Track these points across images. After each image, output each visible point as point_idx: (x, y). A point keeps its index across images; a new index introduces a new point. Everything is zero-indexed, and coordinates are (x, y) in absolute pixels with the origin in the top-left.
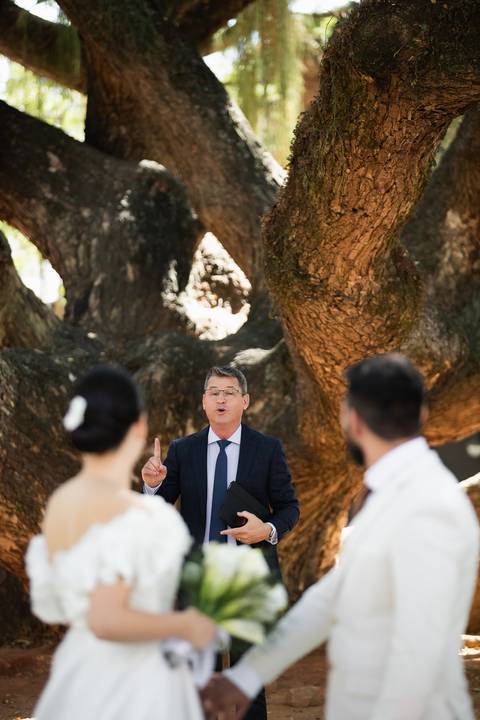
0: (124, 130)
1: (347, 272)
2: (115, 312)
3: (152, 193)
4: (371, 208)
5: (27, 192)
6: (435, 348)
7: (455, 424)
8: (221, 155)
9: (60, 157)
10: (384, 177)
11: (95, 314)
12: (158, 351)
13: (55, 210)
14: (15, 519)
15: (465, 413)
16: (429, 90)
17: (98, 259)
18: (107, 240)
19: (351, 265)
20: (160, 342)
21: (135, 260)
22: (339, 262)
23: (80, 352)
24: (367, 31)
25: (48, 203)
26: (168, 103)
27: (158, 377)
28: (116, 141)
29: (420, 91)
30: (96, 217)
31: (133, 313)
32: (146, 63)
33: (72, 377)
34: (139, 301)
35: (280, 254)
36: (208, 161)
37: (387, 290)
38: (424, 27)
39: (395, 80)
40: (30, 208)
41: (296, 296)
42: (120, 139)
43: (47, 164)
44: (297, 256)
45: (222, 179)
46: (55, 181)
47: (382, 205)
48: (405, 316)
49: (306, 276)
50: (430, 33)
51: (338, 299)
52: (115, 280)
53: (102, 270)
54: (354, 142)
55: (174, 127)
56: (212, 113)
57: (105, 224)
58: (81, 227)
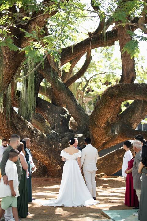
0: (58, 102)
1: (102, 124)
2: (59, 129)
3: (63, 111)
4: (107, 115)
5: (45, 111)
6: (111, 134)
7: (109, 145)
8: (75, 106)
9: (49, 106)
10: (110, 110)
11: (56, 129)
12: (67, 135)
13: (49, 114)
14: (48, 159)
15: (110, 144)
16: (118, 99)
17: (56, 121)
18: (57, 118)
19: (103, 123)
20: (67, 133)
21: (61, 121)
22: (101, 122)
24: (110, 91)
25: (48, 113)
26: (67, 99)
27: (67, 138)
28: (57, 104)
29: (117, 99)
30: (55, 115)
31: (61, 129)
32: (64, 93)
34: (62, 127)
35: (92, 121)
36: (73, 107)
37: (107, 126)
38: (118, 91)
39: (113, 98)
40: (45, 113)
41: (94, 127)
42: (58, 103)
43: (48, 107)
44: (95, 121)
45: (75, 110)
46: (49, 110)
47: (108, 114)
48: (109, 130)
49: (96, 124)
50: (119, 92)
51: (100, 128)
52: (59, 124)
53: (57, 123)
54: (106, 106)
55: (68, 102)
56: (73, 100)
57: (57, 116)
58: (53, 116)
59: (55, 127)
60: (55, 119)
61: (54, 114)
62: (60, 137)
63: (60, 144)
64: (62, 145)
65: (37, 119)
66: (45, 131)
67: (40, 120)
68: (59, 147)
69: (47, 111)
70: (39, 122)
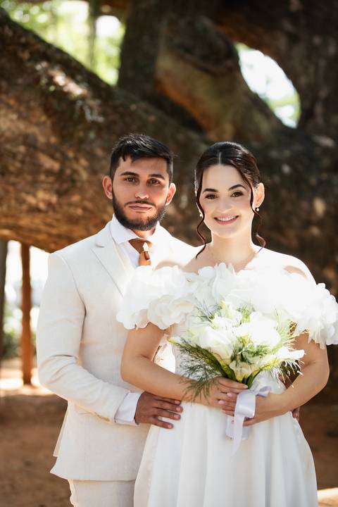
11: (320, 120)
18: (332, 62)
23: (298, 147)
25: (289, 34)
30: (325, 43)
33: (286, 169)
43: (289, 3)
46: (294, 18)
57: (332, 50)
58: (312, 52)
59: (319, 109)
60: (322, 63)
61: (317, 40)
62: (326, 162)
63: (319, 206)
64: (327, 213)
65: (189, 50)
66: (234, 123)
67: (204, 58)
68: (308, 224)
69: (287, 26)
70: (197, 73)
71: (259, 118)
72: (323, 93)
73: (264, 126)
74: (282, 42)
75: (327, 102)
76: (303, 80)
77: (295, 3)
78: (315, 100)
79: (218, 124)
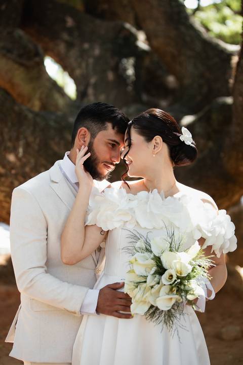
2: (103, 97)
3: (122, 36)
5: (55, 37)
11: (92, 98)
13: (70, 45)
18: (98, 59)
25: (66, 42)
28: (102, 12)
30: (92, 48)
31: (112, 97)
34: (116, 91)
42: (104, 10)
43: (65, 22)
46: (70, 31)
52: (102, 81)
57: (97, 52)
58: (83, 54)
59: (90, 91)
60: (91, 61)
61: (86, 46)
65: (9, 51)
66: (40, 99)
67: (20, 56)
69: (65, 36)
70: (16, 66)
71: (57, 96)
72: (93, 80)
73: (61, 102)
74: (62, 47)
75: (95, 86)
76: (78, 72)
77: (70, 22)
78: (87, 85)
79: (30, 100)
